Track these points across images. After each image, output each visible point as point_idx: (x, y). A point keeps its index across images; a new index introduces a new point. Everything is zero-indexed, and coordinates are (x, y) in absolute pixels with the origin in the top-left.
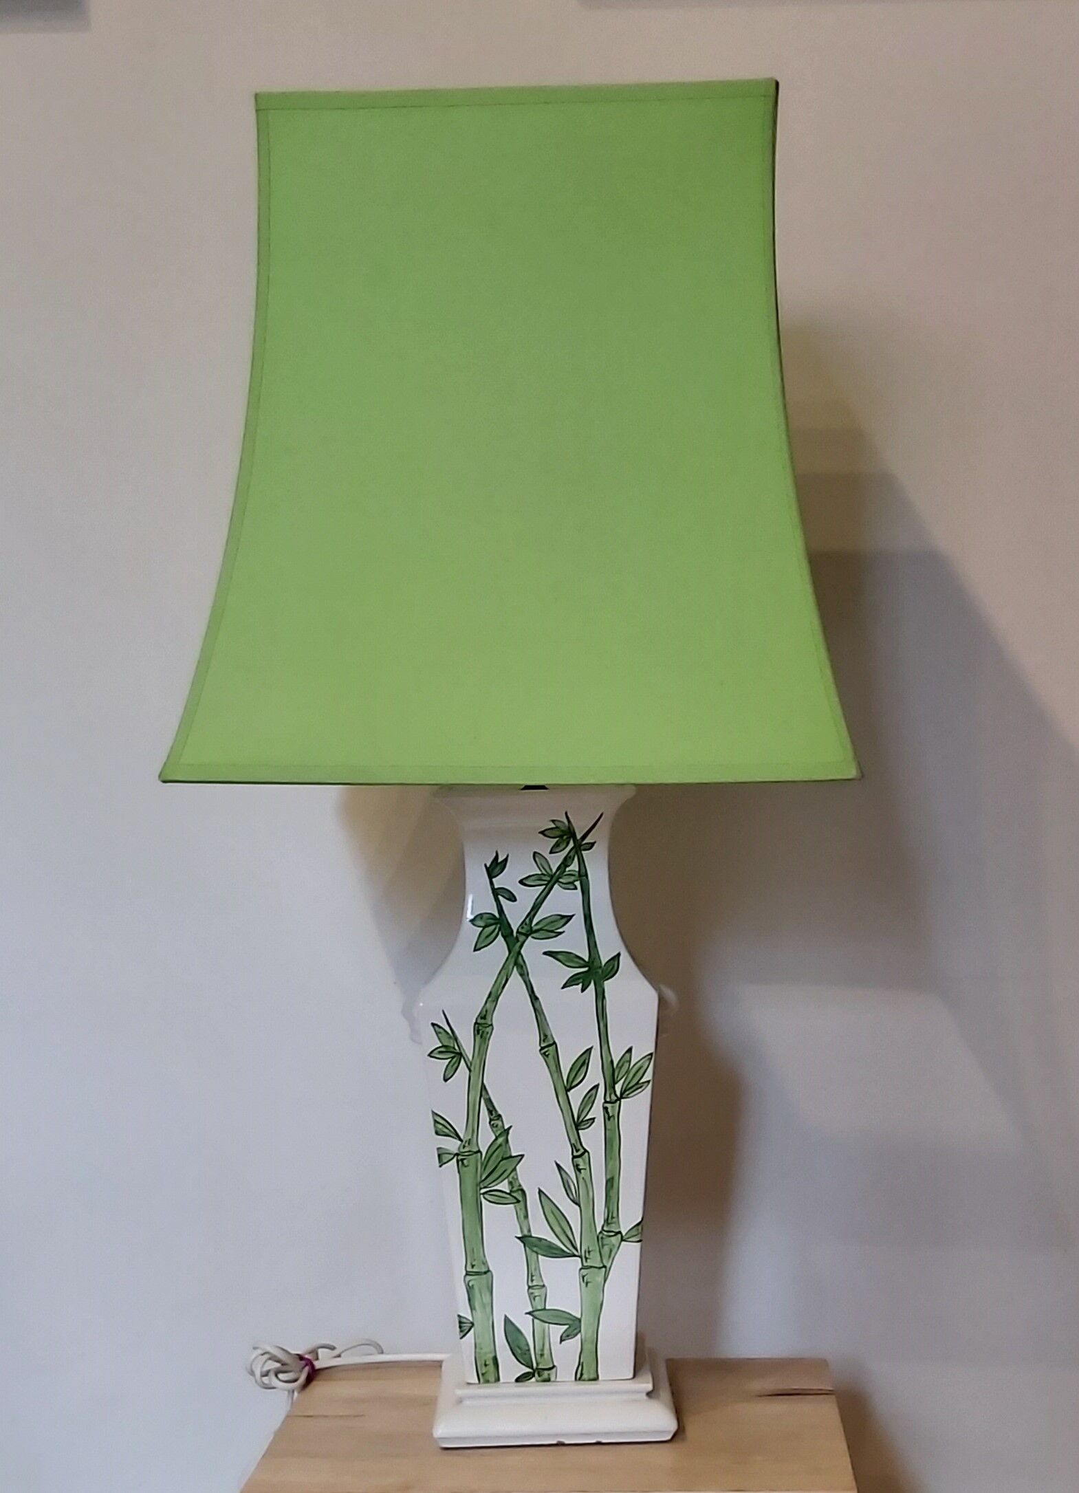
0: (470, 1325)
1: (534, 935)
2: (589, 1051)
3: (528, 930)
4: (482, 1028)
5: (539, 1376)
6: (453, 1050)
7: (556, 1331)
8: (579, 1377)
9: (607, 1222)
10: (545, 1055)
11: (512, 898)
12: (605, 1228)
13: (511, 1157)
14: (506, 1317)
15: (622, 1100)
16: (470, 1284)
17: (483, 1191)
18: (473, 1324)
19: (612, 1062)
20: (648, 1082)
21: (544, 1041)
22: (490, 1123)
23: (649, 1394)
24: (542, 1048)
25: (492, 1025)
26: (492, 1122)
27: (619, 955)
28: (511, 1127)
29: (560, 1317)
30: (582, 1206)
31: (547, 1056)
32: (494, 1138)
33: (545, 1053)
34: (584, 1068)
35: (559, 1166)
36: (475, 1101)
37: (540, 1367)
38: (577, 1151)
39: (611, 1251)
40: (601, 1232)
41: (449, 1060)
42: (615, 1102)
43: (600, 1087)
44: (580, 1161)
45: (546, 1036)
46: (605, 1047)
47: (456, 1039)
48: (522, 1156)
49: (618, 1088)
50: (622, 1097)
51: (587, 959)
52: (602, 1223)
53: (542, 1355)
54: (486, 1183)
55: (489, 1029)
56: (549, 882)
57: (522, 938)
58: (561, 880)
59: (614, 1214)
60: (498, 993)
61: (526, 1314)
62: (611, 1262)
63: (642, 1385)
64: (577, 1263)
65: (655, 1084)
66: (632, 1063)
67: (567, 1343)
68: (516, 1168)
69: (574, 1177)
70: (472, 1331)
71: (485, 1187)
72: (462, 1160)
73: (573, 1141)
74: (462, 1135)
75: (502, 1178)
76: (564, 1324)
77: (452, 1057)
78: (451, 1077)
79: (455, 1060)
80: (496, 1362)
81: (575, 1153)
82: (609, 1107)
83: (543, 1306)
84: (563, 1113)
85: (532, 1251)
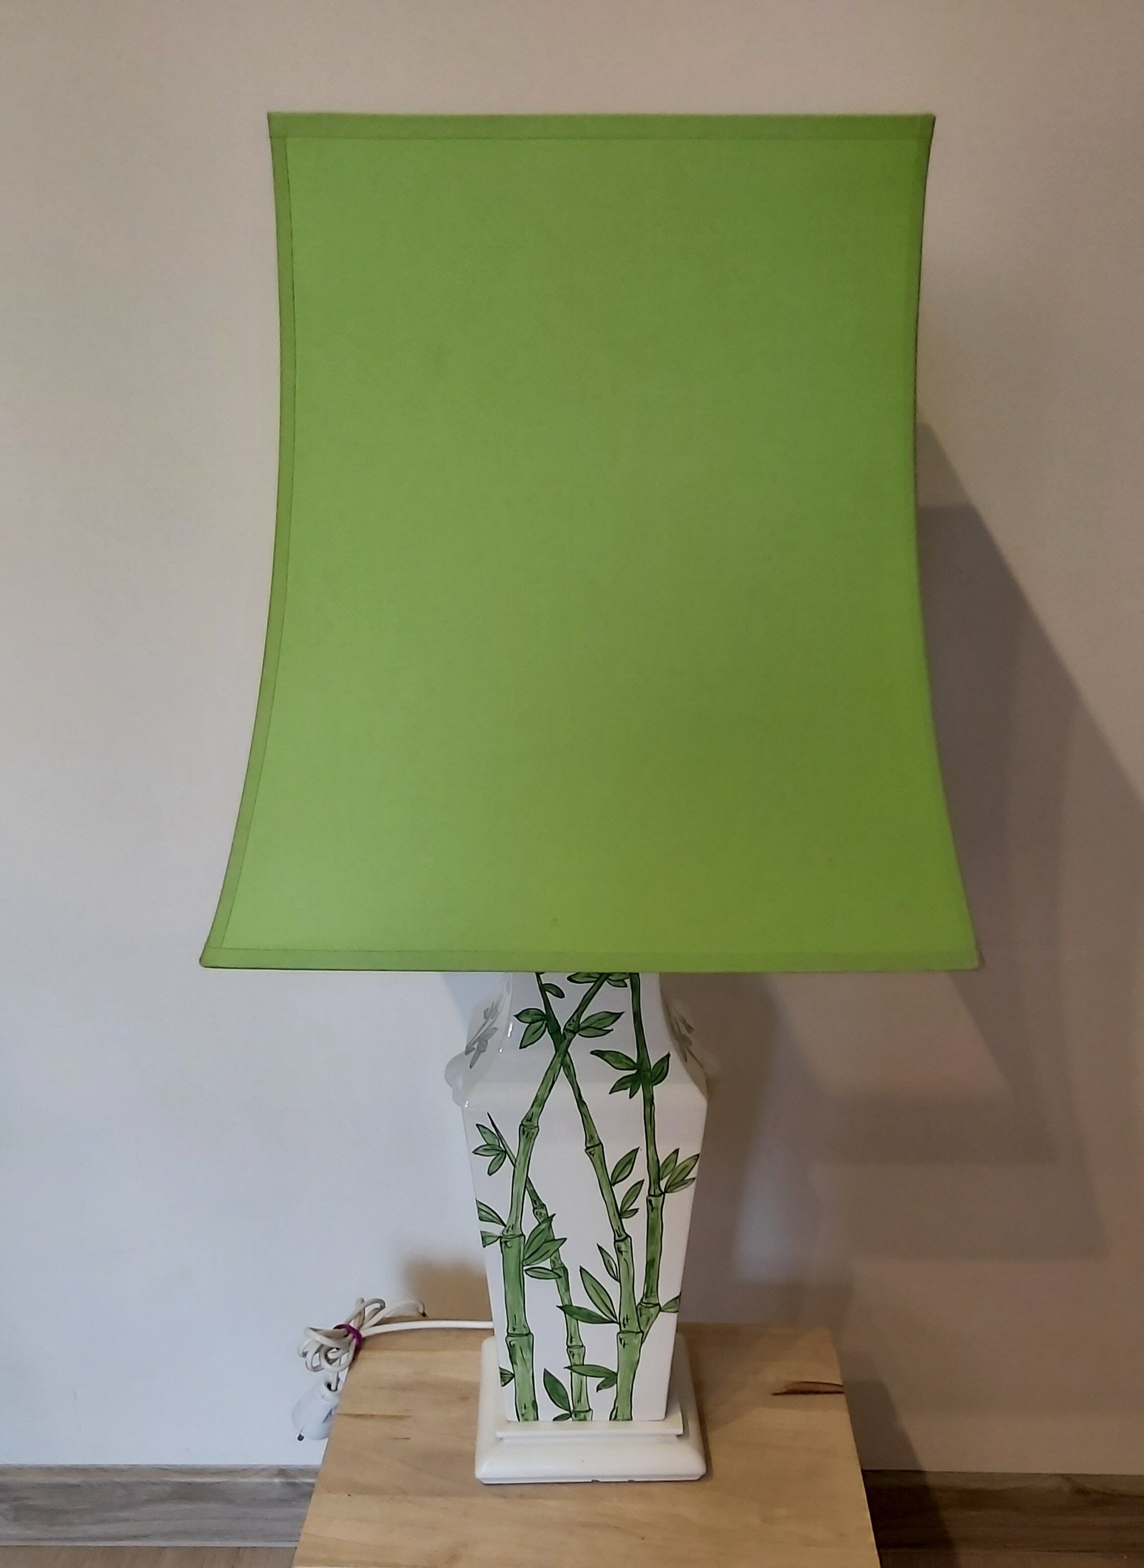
0: (512, 1376)
1: (581, 1032)
2: (636, 1151)
3: (576, 1027)
4: (528, 1129)
5: (576, 1416)
6: (498, 1148)
7: (593, 1383)
8: (614, 1417)
9: (646, 1295)
10: (590, 1155)
11: (560, 995)
12: (644, 1301)
13: (554, 1240)
14: (545, 1370)
15: (666, 1194)
16: (512, 1344)
17: (525, 1268)
18: (514, 1376)
19: (658, 1161)
20: (694, 1179)
21: (590, 1142)
22: (534, 1211)
23: (679, 1436)
24: (587, 1148)
25: (538, 1127)
26: (536, 1211)
27: (668, 1055)
28: (554, 1215)
29: (595, 1371)
30: (622, 1281)
31: (593, 1155)
32: (538, 1223)
33: (590, 1153)
34: (629, 1167)
35: (600, 1248)
36: (519, 1192)
37: (577, 1409)
38: (619, 1236)
39: (649, 1319)
40: (639, 1304)
41: (493, 1157)
42: (660, 1195)
43: (644, 1182)
44: (622, 1245)
45: (592, 1138)
46: (651, 1148)
47: (501, 1138)
48: (565, 1239)
49: (663, 1184)
50: (666, 1191)
51: (635, 1061)
52: (642, 1296)
53: (579, 1401)
54: (528, 1261)
55: (535, 1131)
56: (599, 979)
57: (569, 1036)
58: (610, 978)
59: (653, 1289)
60: (545, 1097)
61: (565, 1368)
62: (648, 1328)
63: (675, 1425)
64: (615, 1328)
65: (700, 1181)
66: (679, 1162)
67: (603, 1392)
68: (558, 1249)
69: (615, 1258)
70: (513, 1380)
71: (528, 1265)
72: (506, 1242)
73: (616, 1228)
74: (505, 1221)
75: (544, 1257)
76: (601, 1376)
77: (497, 1155)
78: (495, 1172)
79: (499, 1157)
80: (535, 1405)
81: (617, 1238)
82: (653, 1200)
83: (581, 1362)
84: (606, 1203)
85: (572, 1317)
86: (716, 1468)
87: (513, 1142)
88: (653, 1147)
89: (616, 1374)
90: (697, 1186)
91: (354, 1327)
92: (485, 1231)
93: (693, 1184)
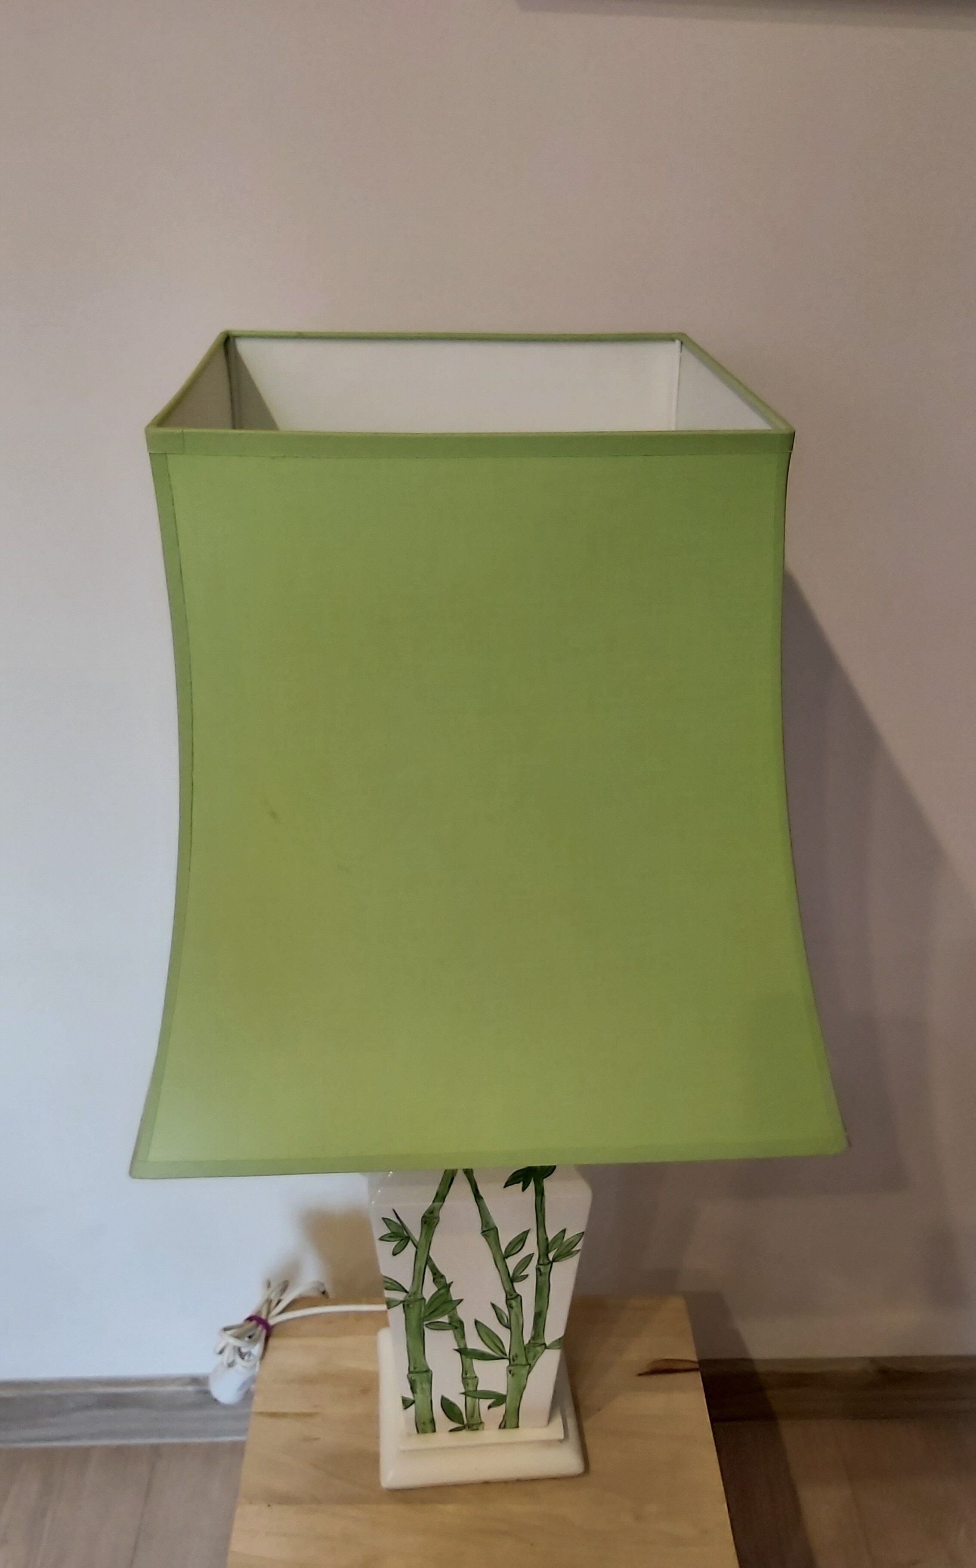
2: (526, 1233)
4: (430, 1221)
5: (469, 1428)
6: (401, 1235)
7: (484, 1404)
9: (533, 1338)
10: (486, 1237)
12: (532, 1342)
13: (451, 1301)
14: (442, 1396)
15: (554, 1264)
16: (413, 1379)
17: (425, 1323)
19: (547, 1239)
20: (578, 1251)
21: (486, 1226)
23: (561, 1441)
24: (483, 1232)
25: (438, 1218)
26: (435, 1280)
28: (452, 1283)
29: (486, 1395)
30: (513, 1328)
31: (488, 1237)
32: (436, 1289)
33: (486, 1235)
34: (521, 1245)
35: (493, 1306)
36: (420, 1267)
37: (471, 1423)
38: (511, 1295)
39: (535, 1355)
40: (527, 1344)
42: (548, 1264)
43: (535, 1255)
44: (514, 1303)
45: (487, 1224)
47: (403, 1227)
48: (462, 1300)
49: (551, 1256)
50: (554, 1260)
52: (529, 1339)
53: (472, 1416)
54: (428, 1318)
55: (435, 1220)
59: (540, 1333)
60: (444, 1195)
61: (460, 1394)
62: (534, 1361)
63: (556, 1430)
64: (506, 1363)
65: (584, 1252)
66: (565, 1239)
67: (494, 1410)
68: (455, 1307)
69: (505, 1312)
70: (413, 1405)
71: (428, 1320)
72: (408, 1305)
73: (507, 1289)
74: (408, 1290)
75: (442, 1314)
76: (492, 1398)
77: (402, 1240)
78: (399, 1253)
79: (403, 1241)
80: (433, 1421)
81: (509, 1297)
82: (542, 1267)
83: (474, 1389)
84: (499, 1271)
85: (467, 1357)
86: (593, 1467)
87: (415, 1229)
88: (542, 1229)
89: (505, 1396)
90: (581, 1256)
91: (263, 1316)
92: (389, 1298)
93: (578, 1255)
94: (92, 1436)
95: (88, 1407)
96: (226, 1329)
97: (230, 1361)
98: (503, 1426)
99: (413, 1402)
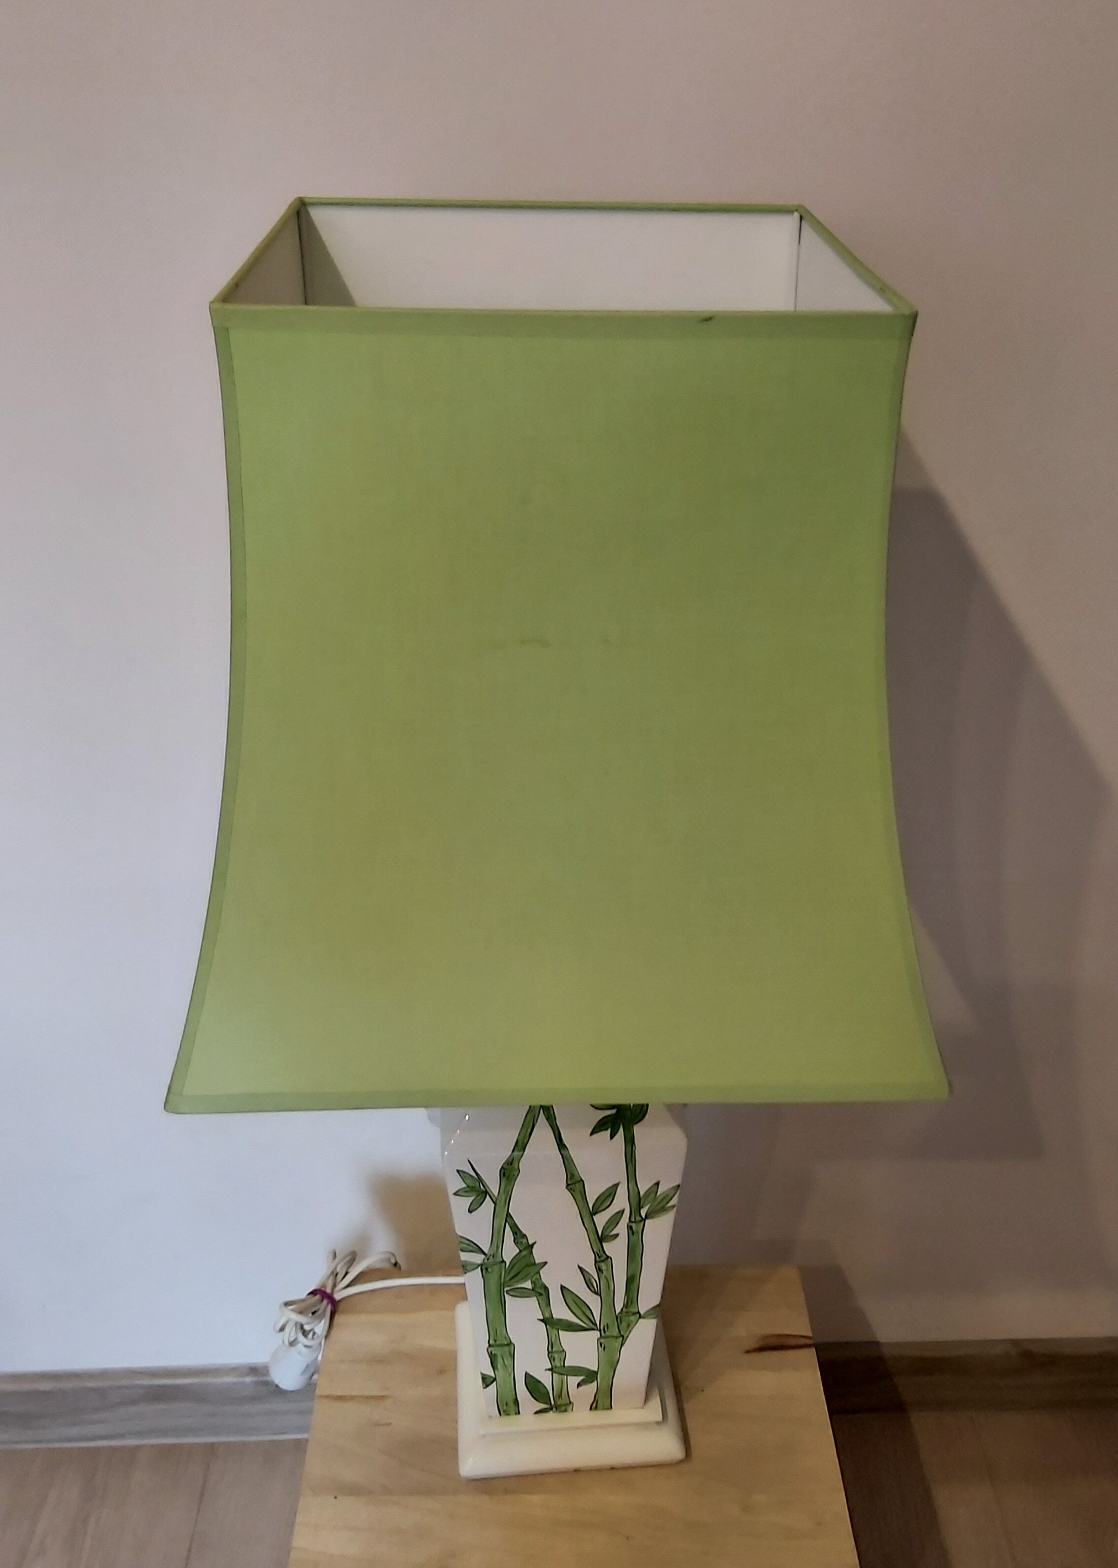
0: (493, 1380)
2: (616, 1186)
4: (509, 1172)
5: (557, 1409)
6: (479, 1189)
7: (574, 1381)
9: (626, 1306)
12: (624, 1310)
13: (535, 1264)
14: (526, 1372)
15: (647, 1221)
16: (493, 1353)
17: (506, 1289)
19: (639, 1192)
20: (673, 1207)
21: (571, 1179)
22: (515, 1241)
23: (658, 1423)
24: (568, 1185)
25: (519, 1170)
26: (517, 1240)
28: (535, 1243)
29: (576, 1371)
30: (604, 1295)
31: (574, 1191)
32: (518, 1251)
33: (571, 1189)
34: (610, 1200)
35: (580, 1268)
36: (500, 1224)
37: (559, 1404)
38: (599, 1257)
39: (629, 1325)
40: (620, 1313)
42: (641, 1221)
43: (625, 1212)
44: (603, 1264)
45: (573, 1176)
47: (480, 1180)
48: (546, 1263)
49: (644, 1211)
50: (646, 1217)
52: (622, 1306)
53: (560, 1396)
54: (510, 1284)
55: (515, 1173)
59: (633, 1301)
60: (526, 1141)
61: (546, 1370)
62: (628, 1332)
63: (653, 1412)
64: (596, 1334)
65: (681, 1207)
66: (659, 1193)
67: (584, 1387)
68: (539, 1271)
69: (595, 1275)
70: (495, 1383)
71: (508, 1286)
72: (487, 1269)
73: (596, 1250)
74: (486, 1252)
75: (524, 1279)
76: (581, 1375)
77: (479, 1195)
78: (476, 1209)
79: (479, 1197)
80: (516, 1402)
81: (598, 1259)
82: (634, 1225)
83: (562, 1364)
84: (587, 1230)
85: (553, 1328)
86: (695, 1454)
87: (493, 1184)
88: (634, 1182)
89: (596, 1373)
90: (677, 1212)
91: (328, 1290)
92: (465, 1261)
93: (675, 1209)
94: (140, 1434)
95: (134, 1402)
96: (287, 1304)
97: (292, 1339)
98: (594, 1407)
99: (495, 1379)
